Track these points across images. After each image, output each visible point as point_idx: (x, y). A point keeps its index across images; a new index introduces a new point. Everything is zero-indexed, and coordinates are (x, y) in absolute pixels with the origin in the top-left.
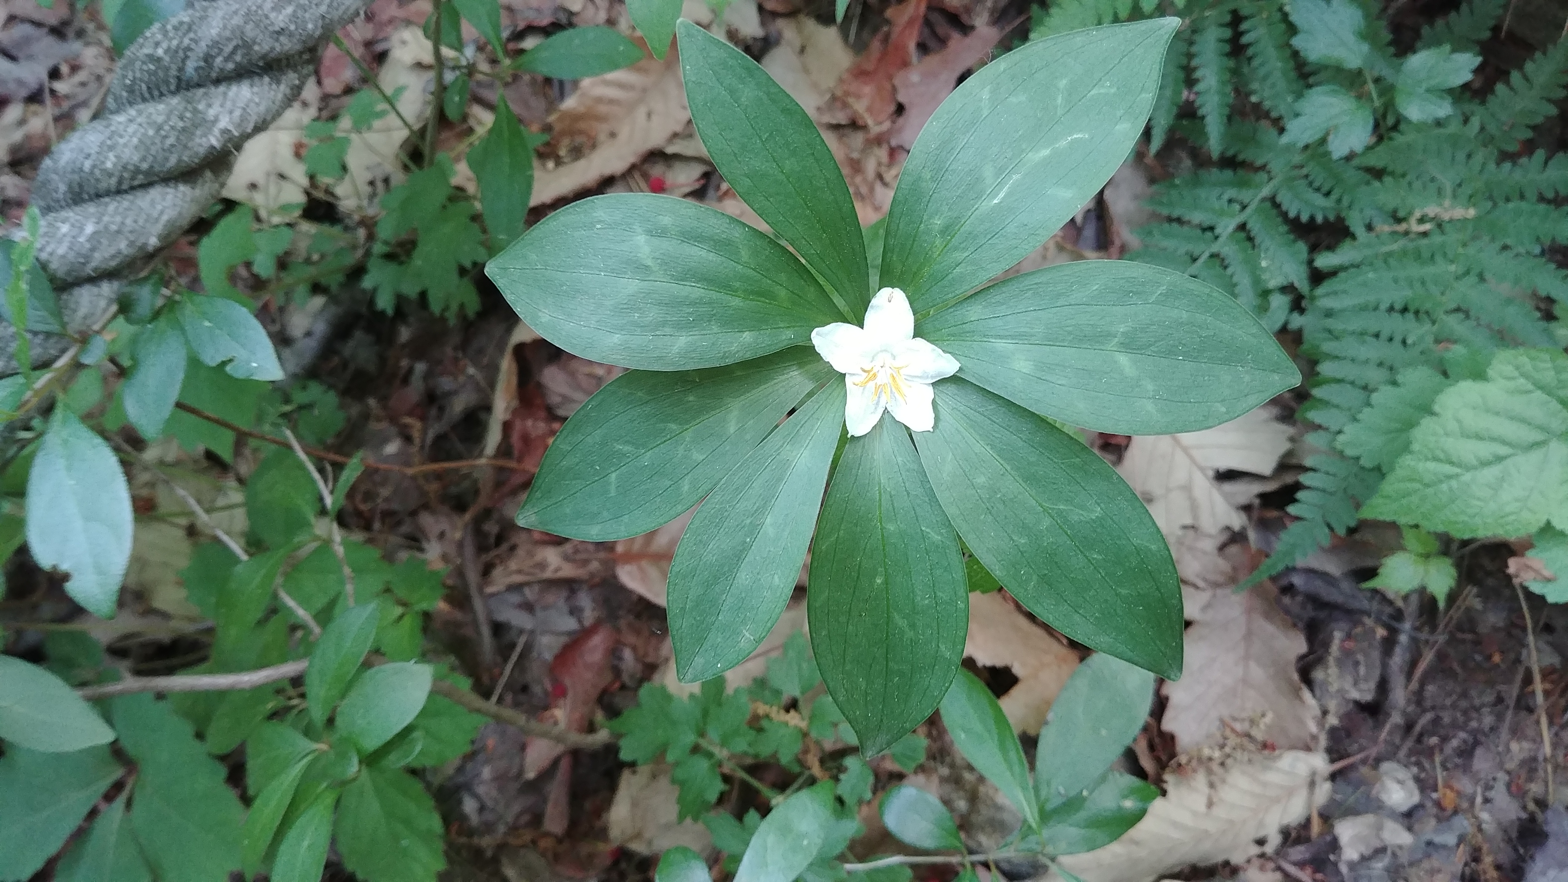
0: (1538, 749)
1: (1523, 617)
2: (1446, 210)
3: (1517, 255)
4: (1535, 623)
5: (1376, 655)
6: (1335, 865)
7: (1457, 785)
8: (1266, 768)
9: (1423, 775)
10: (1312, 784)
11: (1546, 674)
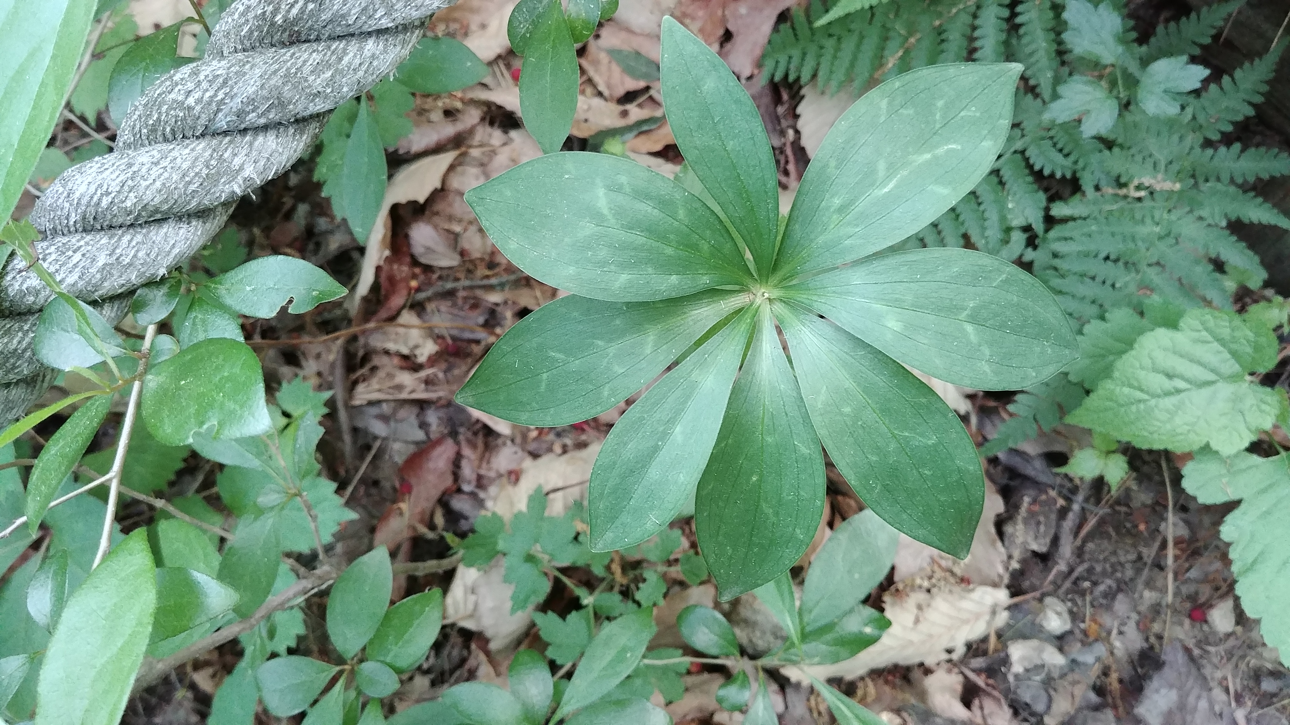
0: (1162, 598)
1: (1167, 499)
2: (1159, 182)
3: (1209, 225)
4: (1175, 505)
5: (1053, 517)
6: (1005, 675)
7: (1099, 619)
8: (962, 598)
9: (1075, 609)
10: (994, 613)
11: (1178, 542)
